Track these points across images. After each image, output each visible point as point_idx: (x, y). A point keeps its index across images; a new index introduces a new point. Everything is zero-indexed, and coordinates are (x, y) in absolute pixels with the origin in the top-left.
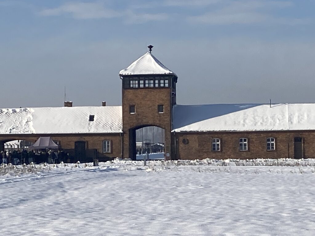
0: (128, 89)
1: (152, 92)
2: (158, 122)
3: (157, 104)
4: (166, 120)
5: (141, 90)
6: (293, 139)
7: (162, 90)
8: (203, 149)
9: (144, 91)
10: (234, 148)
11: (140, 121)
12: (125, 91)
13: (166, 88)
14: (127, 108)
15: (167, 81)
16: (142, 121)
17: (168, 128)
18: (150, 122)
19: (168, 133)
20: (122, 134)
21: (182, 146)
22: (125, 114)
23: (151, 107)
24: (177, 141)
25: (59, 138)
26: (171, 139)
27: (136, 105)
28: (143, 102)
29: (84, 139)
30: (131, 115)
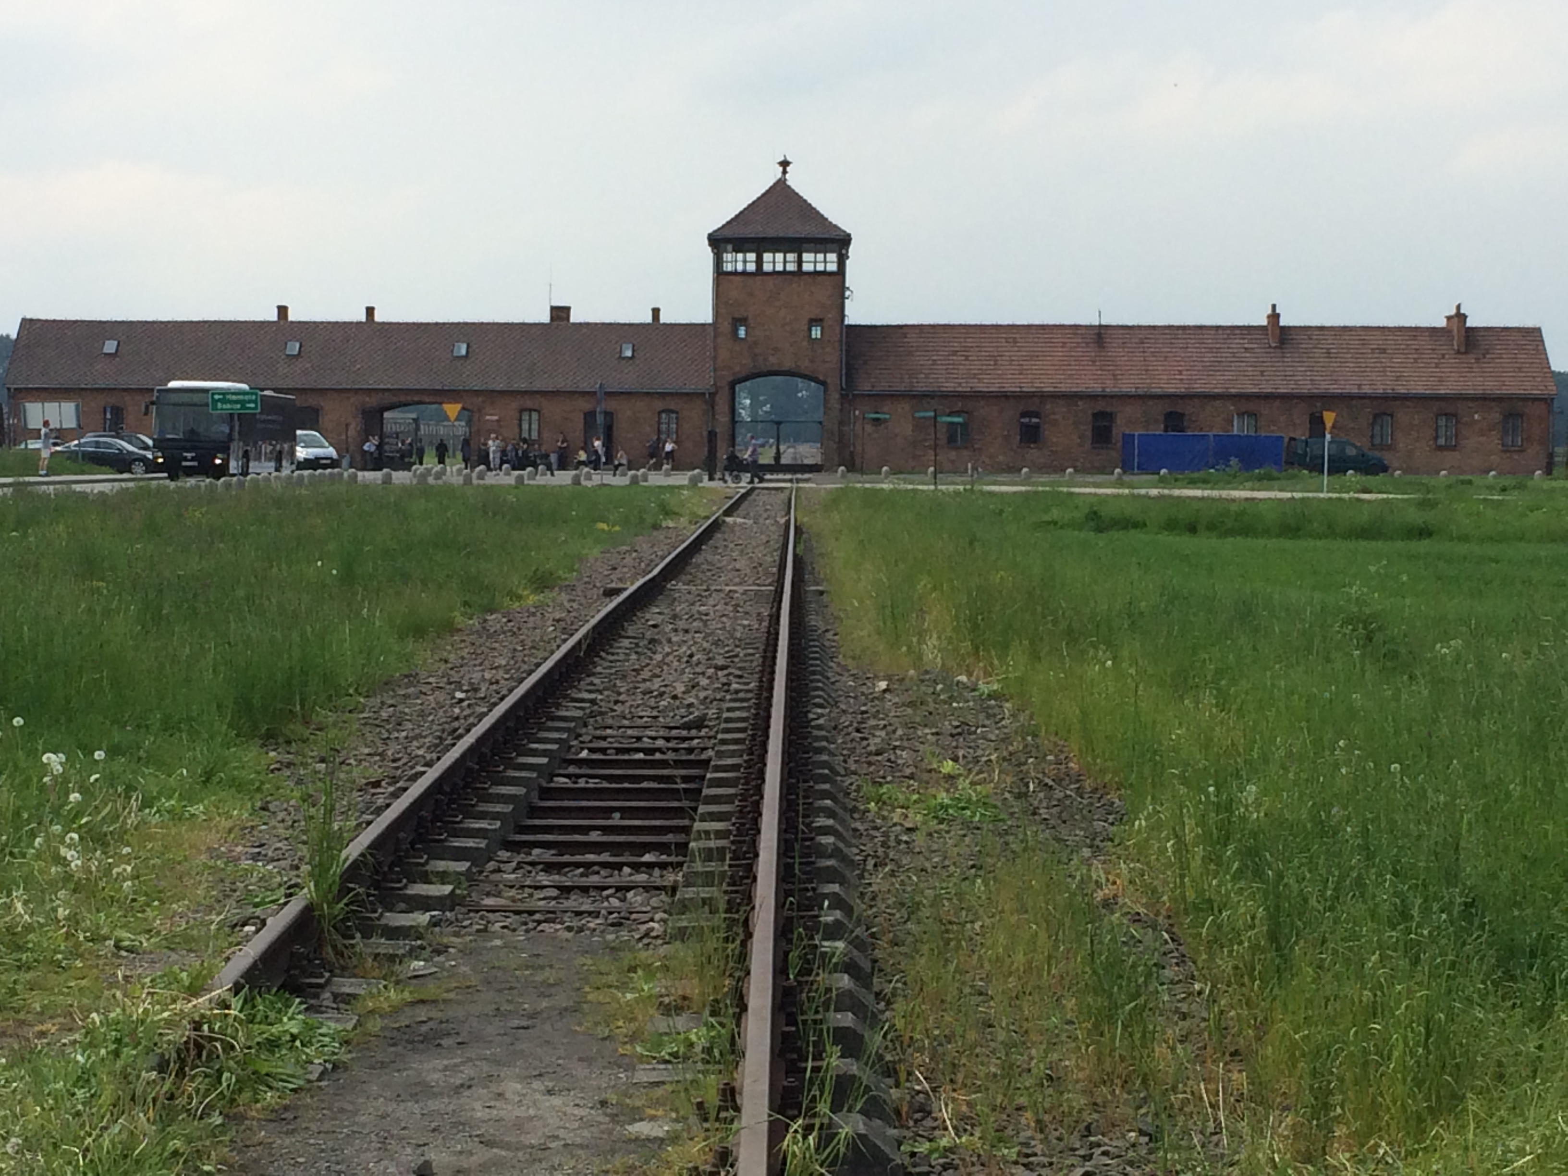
1: (795, 286)
2: (807, 363)
3: (807, 316)
4: (828, 358)
5: (765, 277)
6: (1161, 418)
7: (820, 279)
8: (925, 439)
9: (770, 282)
10: (1007, 438)
11: (761, 361)
12: (724, 280)
13: (831, 274)
14: (726, 327)
15: (832, 257)
16: (766, 360)
17: (833, 381)
18: (788, 365)
19: (835, 396)
20: (713, 395)
21: (868, 429)
22: (720, 340)
23: (790, 323)
24: (855, 417)
25: (544, 402)
26: (842, 409)
27: (751, 317)
28: (769, 311)
29: (608, 405)
30: (737, 347)
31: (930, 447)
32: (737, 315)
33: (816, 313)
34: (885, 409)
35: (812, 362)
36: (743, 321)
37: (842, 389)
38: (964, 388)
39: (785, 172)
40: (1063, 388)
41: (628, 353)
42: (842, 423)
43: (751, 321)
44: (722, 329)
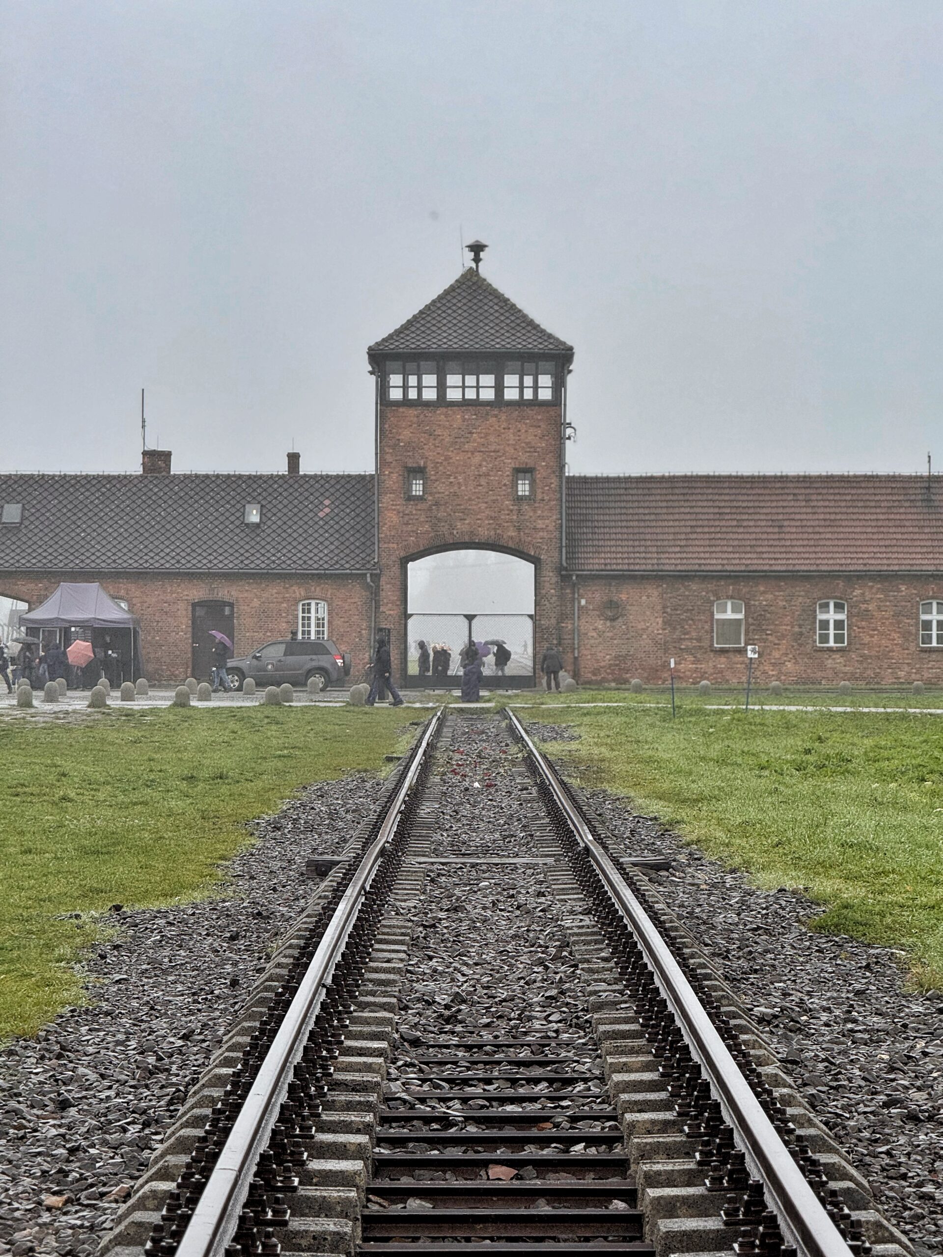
0: (399, 404)
1: (492, 420)
2: (511, 533)
3: (510, 464)
5: (450, 409)
7: (529, 412)
8: (680, 640)
9: (457, 416)
10: (797, 638)
11: (444, 529)
13: (544, 404)
14: (393, 479)
15: (545, 380)
16: (452, 527)
17: (549, 557)
18: (484, 533)
19: (550, 577)
20: (376, 577)
21: (600, 624)
22: (387, 499)
23: (487, 475)
24: (580, 608)
25: (132, 587)
26: (561, 597)
27: (430, 465)
28: (456, 458)
29: (225, 592)
30: (410, 508)
31: (687, 650)
32: (411, 464)
33: (524, 459)
34: (624, 597)
35: (519, 530)
36: (419, 472)
37: (562, 568)
38: (736, 567)
39: (477, 260)
40: (875, 564)
41: (254, 516)
42: (562, 617)
43: (430, 471)
44: (389, 483)
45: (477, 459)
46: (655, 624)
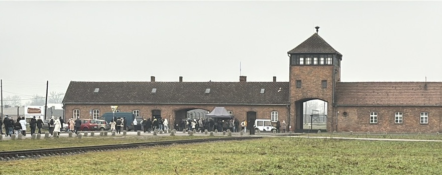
0: (295, 65)
1: (317, 69)
3: (321, 79)
4: (328, 94)
5: (307, 67)
7: (325, 67)
8: (362, 121)
9: (309, 68)
10: (390, 121)
11: (305, 95)
12: (293, 67)
13: (329, 66)
14: (293, 83)
16: (307, 94)
17: (331, 102)
18: (315, 96)
19: (331, 106)
20: (289, 106)
21: (342, 117)
22: (292, 88)
23: (315, 82)
24: (338, 113)
25: (233, 108)
26: (333, 111)
27: (302, 80)
28: (308, 78)
29: (255, 109)
30: (297, 89)
31: (364, 124)
32: (298, 79)
33: (325, 78)
34: (348, 111)
35: (323, 95)
36: (300, 81)
37: (333, 104)
38: (375, 104)
40: (410, 103)
41: (262, 92)
42: (333, 116)
43: (302, 81)
44: (292, 84)
45: (313, 78)
46: (356, 118)
